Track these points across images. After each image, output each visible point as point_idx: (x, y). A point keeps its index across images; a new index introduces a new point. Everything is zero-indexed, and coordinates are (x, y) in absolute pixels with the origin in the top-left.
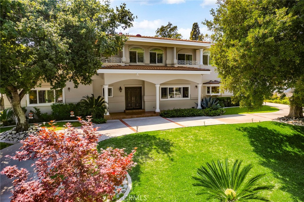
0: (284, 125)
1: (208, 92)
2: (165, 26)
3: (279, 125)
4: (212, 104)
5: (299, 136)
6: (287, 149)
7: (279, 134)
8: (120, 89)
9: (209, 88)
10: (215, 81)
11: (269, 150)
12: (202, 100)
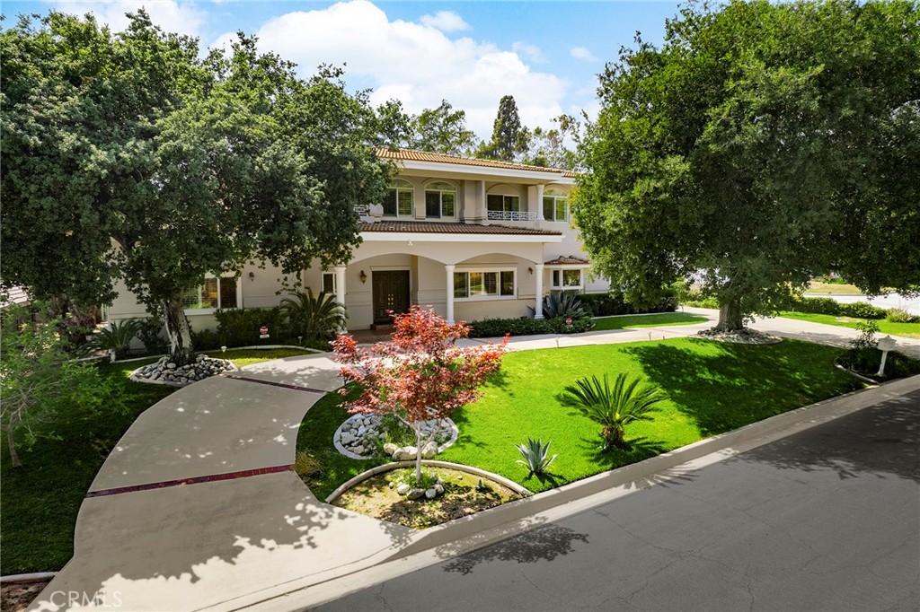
0: (706, 341)
1: (556, 282)
2: (434, 109)
3: (697, 343)
4: (567, 308)
5: (727, 357)
6: (704, 377)
7: (694, 356)
8: (363, 275)
9: (556, 274)
10: (570, 257)
11: (674, 378)
12: (545, 301)
